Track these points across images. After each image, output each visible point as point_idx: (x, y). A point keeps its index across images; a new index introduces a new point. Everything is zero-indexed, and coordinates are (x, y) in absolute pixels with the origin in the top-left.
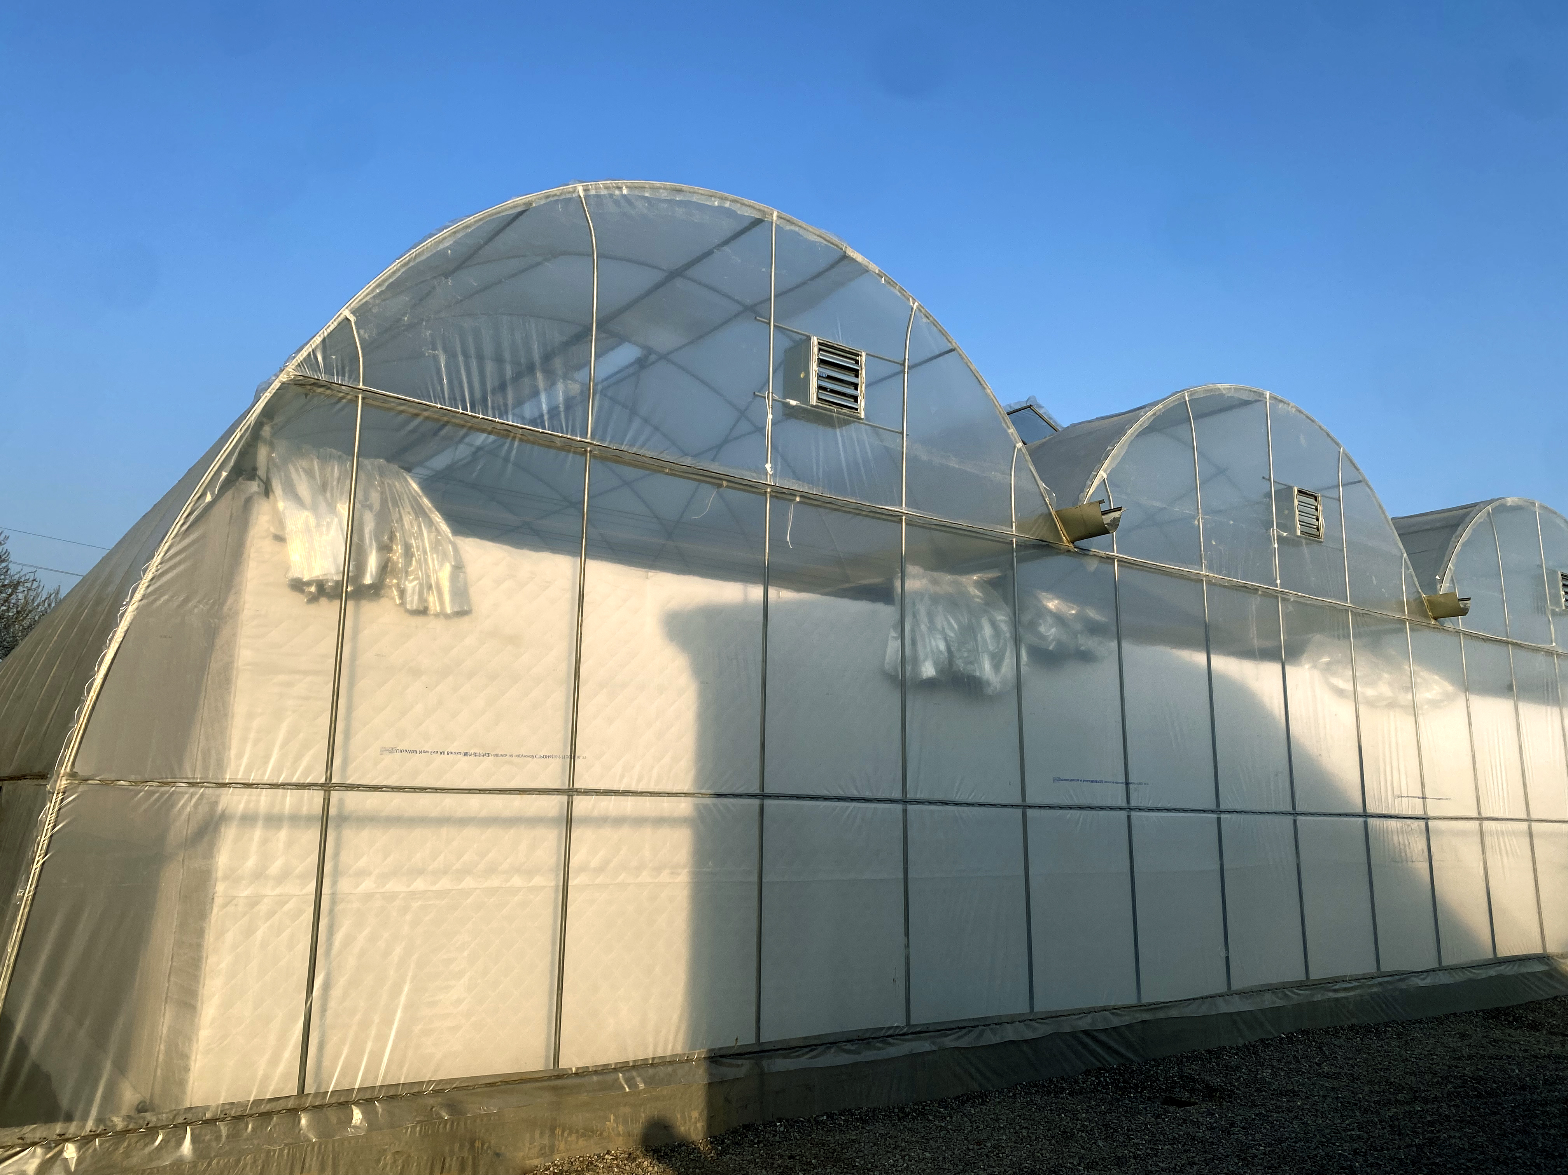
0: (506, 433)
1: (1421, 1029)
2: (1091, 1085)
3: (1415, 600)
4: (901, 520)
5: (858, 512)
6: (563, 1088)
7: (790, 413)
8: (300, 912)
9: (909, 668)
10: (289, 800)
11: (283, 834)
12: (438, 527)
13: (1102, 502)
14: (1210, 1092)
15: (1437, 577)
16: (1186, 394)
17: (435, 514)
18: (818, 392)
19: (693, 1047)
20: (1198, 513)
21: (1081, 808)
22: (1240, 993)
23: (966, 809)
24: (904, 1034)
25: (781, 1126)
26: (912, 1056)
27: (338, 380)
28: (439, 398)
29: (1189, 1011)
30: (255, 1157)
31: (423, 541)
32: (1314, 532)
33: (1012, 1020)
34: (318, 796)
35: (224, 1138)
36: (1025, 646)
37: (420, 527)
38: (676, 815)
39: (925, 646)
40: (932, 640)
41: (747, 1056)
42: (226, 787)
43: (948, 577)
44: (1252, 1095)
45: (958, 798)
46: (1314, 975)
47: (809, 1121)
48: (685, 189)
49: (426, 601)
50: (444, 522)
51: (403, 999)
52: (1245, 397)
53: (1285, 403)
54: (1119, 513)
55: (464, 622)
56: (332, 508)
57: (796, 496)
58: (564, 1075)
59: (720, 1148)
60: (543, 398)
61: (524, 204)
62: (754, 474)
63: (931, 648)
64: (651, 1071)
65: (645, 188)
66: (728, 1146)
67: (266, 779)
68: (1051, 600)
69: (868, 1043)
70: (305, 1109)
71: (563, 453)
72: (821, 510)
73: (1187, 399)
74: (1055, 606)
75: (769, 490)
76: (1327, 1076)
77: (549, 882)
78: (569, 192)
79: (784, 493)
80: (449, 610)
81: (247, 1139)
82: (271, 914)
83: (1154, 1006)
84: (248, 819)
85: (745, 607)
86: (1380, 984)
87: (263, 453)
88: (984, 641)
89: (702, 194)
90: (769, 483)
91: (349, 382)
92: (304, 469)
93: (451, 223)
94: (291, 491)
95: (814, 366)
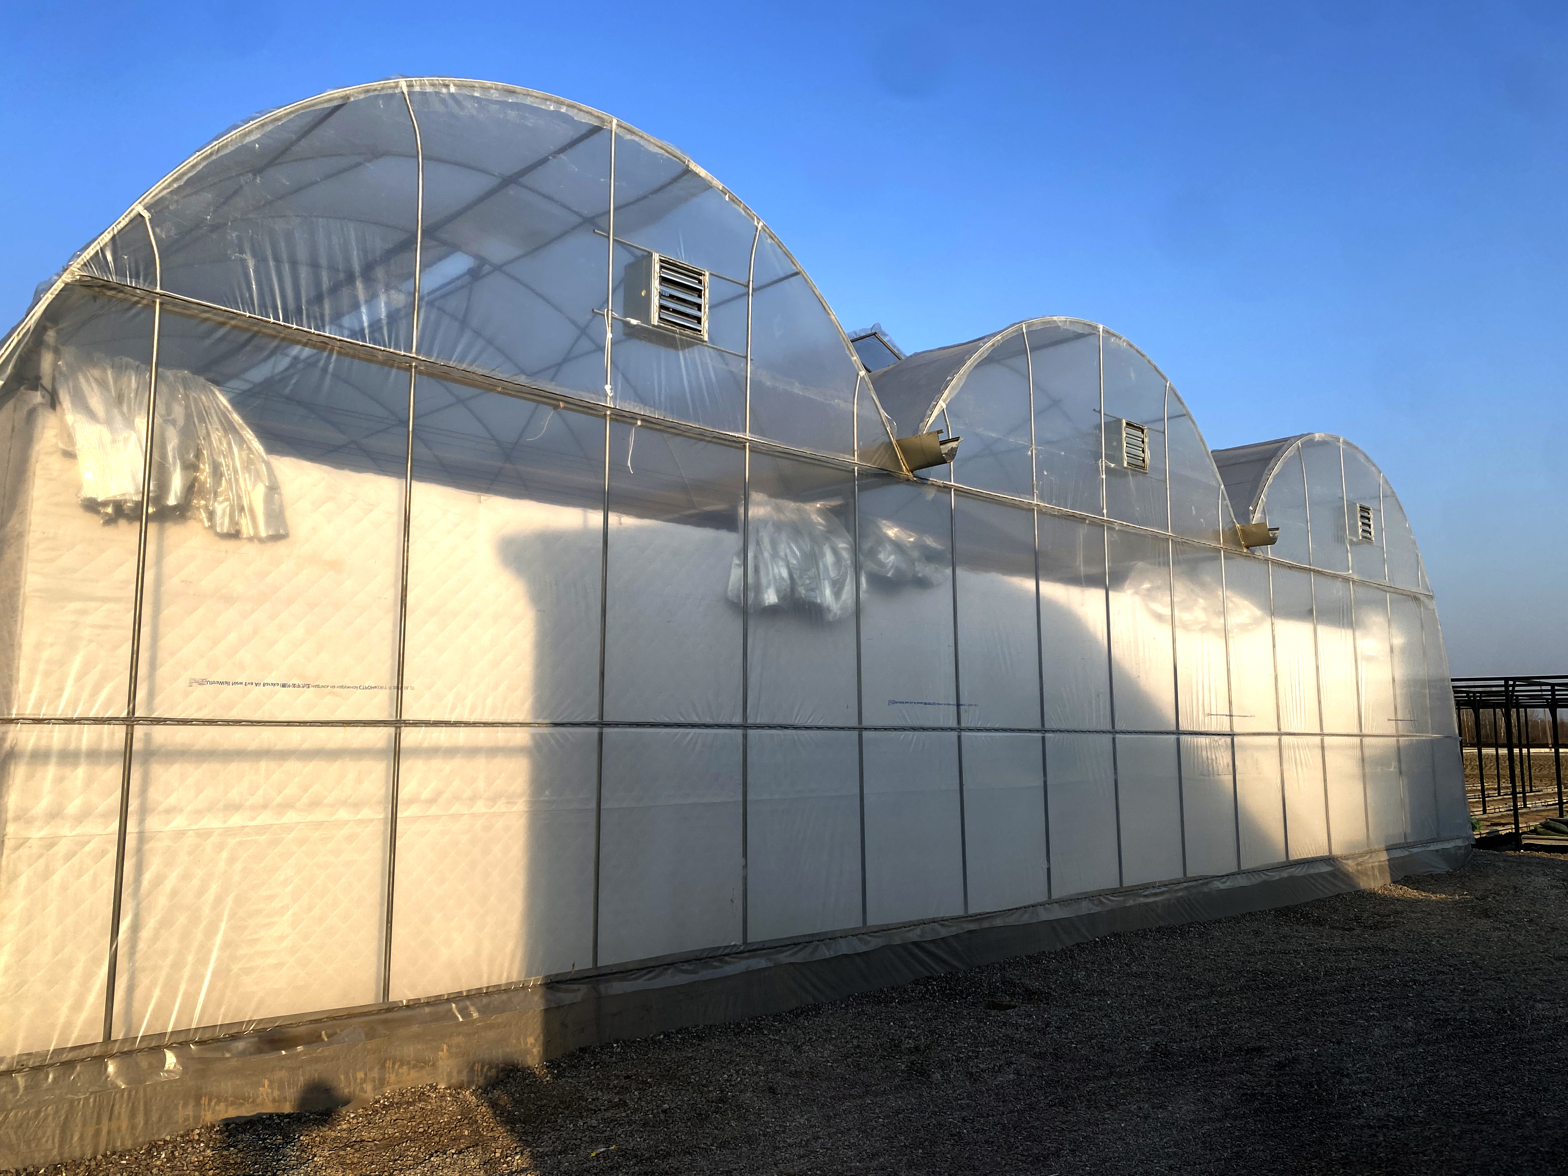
0: (324, 345)
1: (1220, 928)
2: (919, 993)
3: (1230, 529)
4: (745, 446)
5: (701, 437)
6: (394, 1020)
7: (631, 333)
8: (104, 853)
9: (751, 595)
10: (87, 736)
11: (82, 771)
12: (250, 445)
13: (940, 432)
14: (1030, 995)
15: (1251, 508)
16: (1024, 326)
17: (247, 431)
18: (660, 311)
19: (529, 974)
20: (1032, 444)
21: (914, 729)
22: (1061, 902)
23: (803, 732)
24: (742, 952)
25: (618, 1047)
26: (749, 973)
27: (131, 282)
28: (248, 304)
29: (1011, 920)
30: (57, 1107)
31: (233, 459)
32: (1140, 463)
33: (845, 935)
34: (120, 732)
35: (21, 1091)
36: (865, 573)
37: (229, 444)
38: (511, 744)
39: (767, 574)
40: (775, 567)
41: (581, 981)
42: (12, 723)
43: (792, 505)
44: (1067, 996)
45: (797, 722)
46: (1127, 883)
47: (646, 1040)
48: (518, 91)
49: (237, 524)
50: (256, 440)
51: (219, 939)
52: (1080, 331)
53: (1117, 337)
54: (956, 443)
55: (280, 548)
56: (130, 423)
57: (637, 419)
58: (394, 1008)
59: (556, 1071)
60: (364, 309)
61: (341, 98)
62: (593, 396)
63: (774, 574)
64: (485, 1000)
65: (474, 87)
66: (564, 1070)
67: (59, 714)
68: (890, 528)
69: (706, 962)
70: (112, 1056)
71: (386, 368)
72: (665, 435)
73: (1024, 331)
74: (895, 534)
75: (608, 413)
76: (1136, 975)
77: (378, 815)
78: (391, 88)
79: (625, 416)
80: (263, 533)
81: (47, 1090)
82: (69, 857)
83: (979, 917)
84: (40, 756)
85: (585, 532)
86: (1186, 888)
87: (47, 361)
88: (826, 568)
89: (537, 97)
90: (608, 405)
91: (144, 285)
92: (96, 380)
93: (258, 115)
94: (81, 404)
95: (656, 283)
